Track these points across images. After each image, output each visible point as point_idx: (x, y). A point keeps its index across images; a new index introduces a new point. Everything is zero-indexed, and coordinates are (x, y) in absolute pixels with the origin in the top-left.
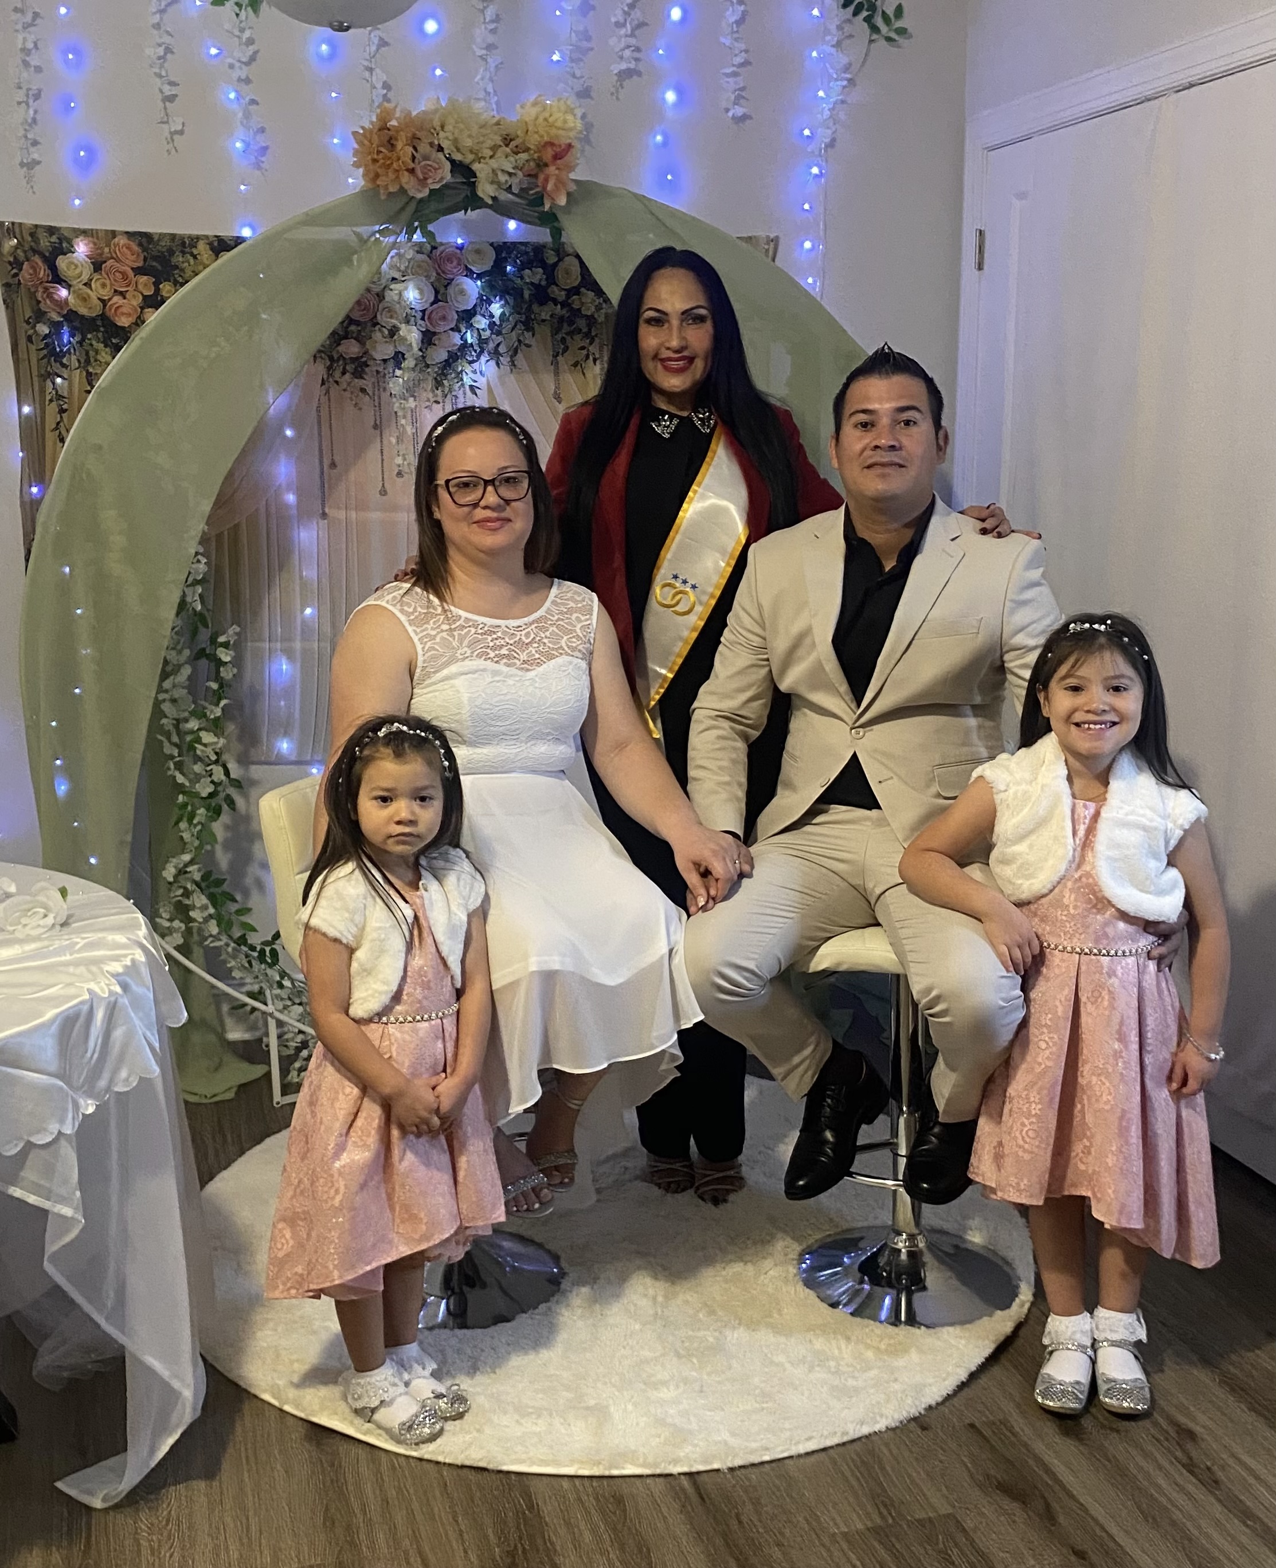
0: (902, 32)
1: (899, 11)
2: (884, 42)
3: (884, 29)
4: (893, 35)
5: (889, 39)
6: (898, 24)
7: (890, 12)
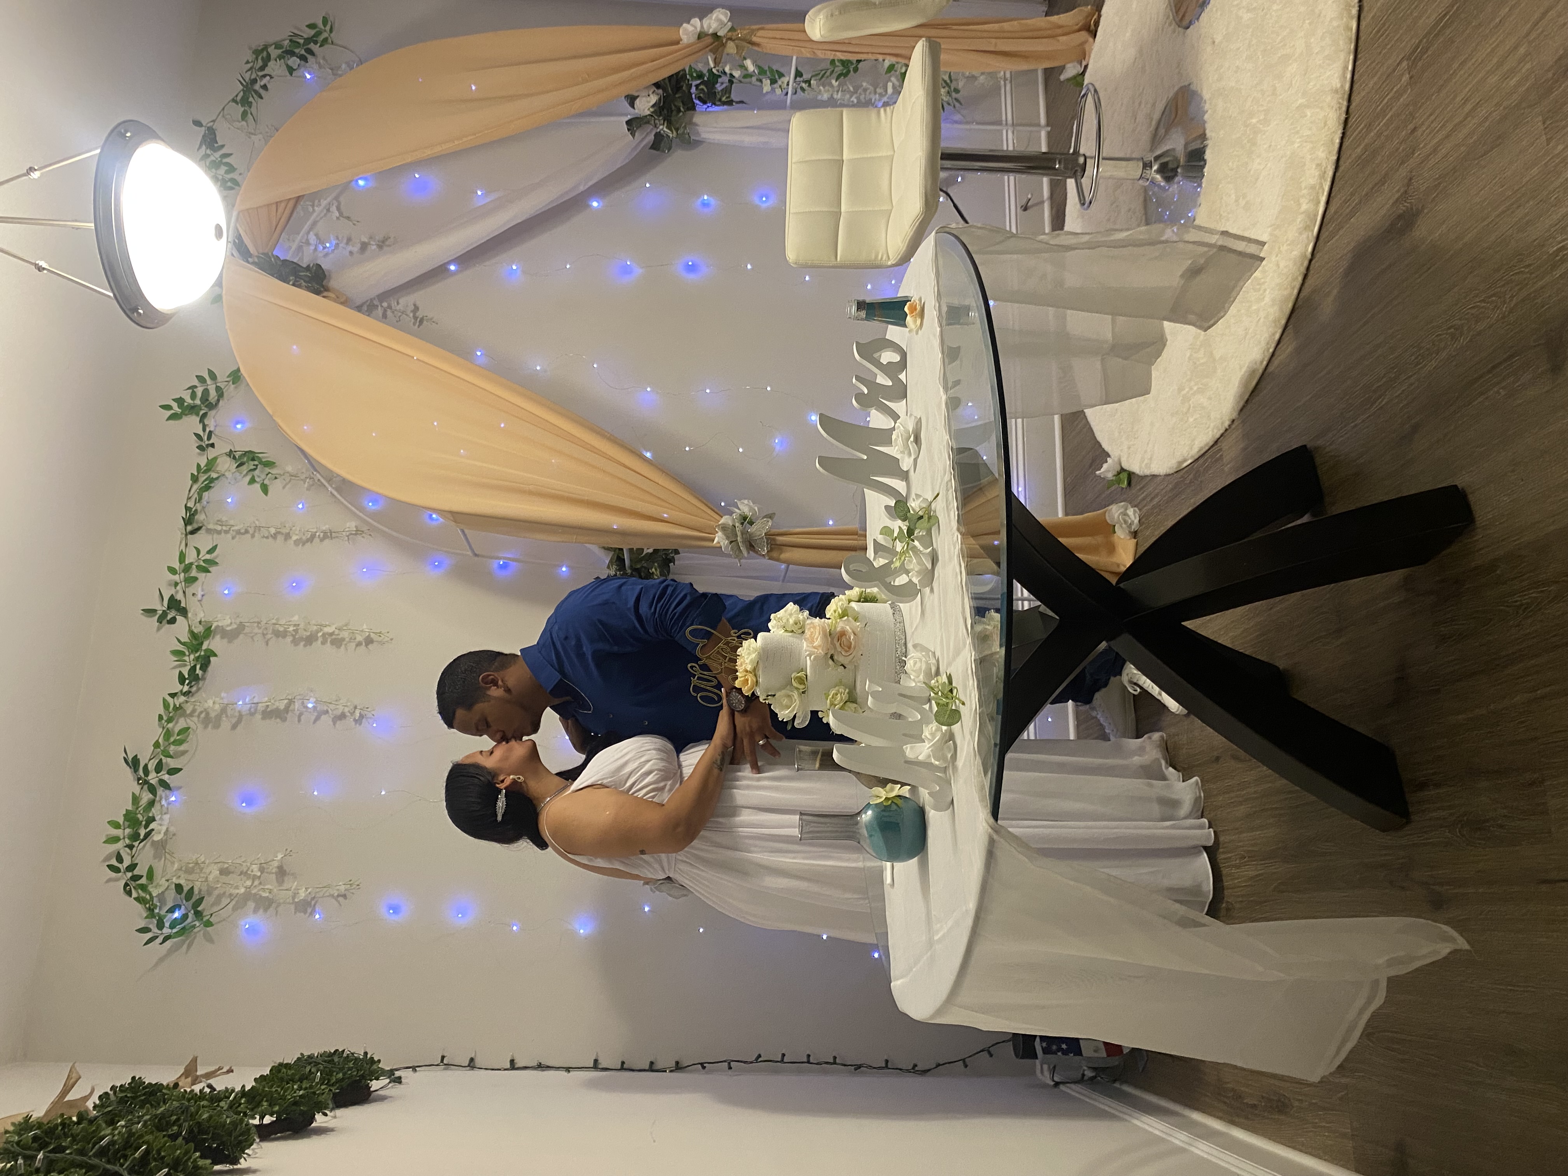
0: (325, 21)
1: (312, 26)
2: (332, 35)
3: (325, 35)
4: (328, 28)
5: (331, 31)
6: (321, 26)
7: (313, 31)
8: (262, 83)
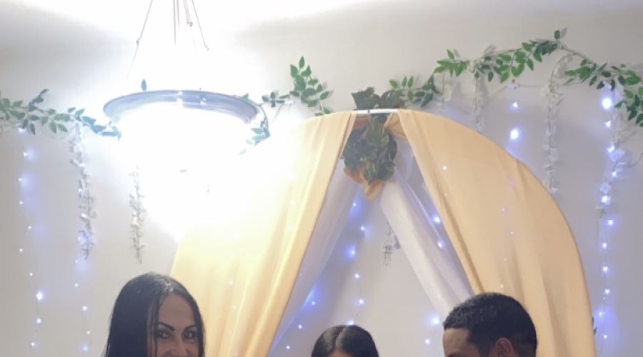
8: (604, 83)
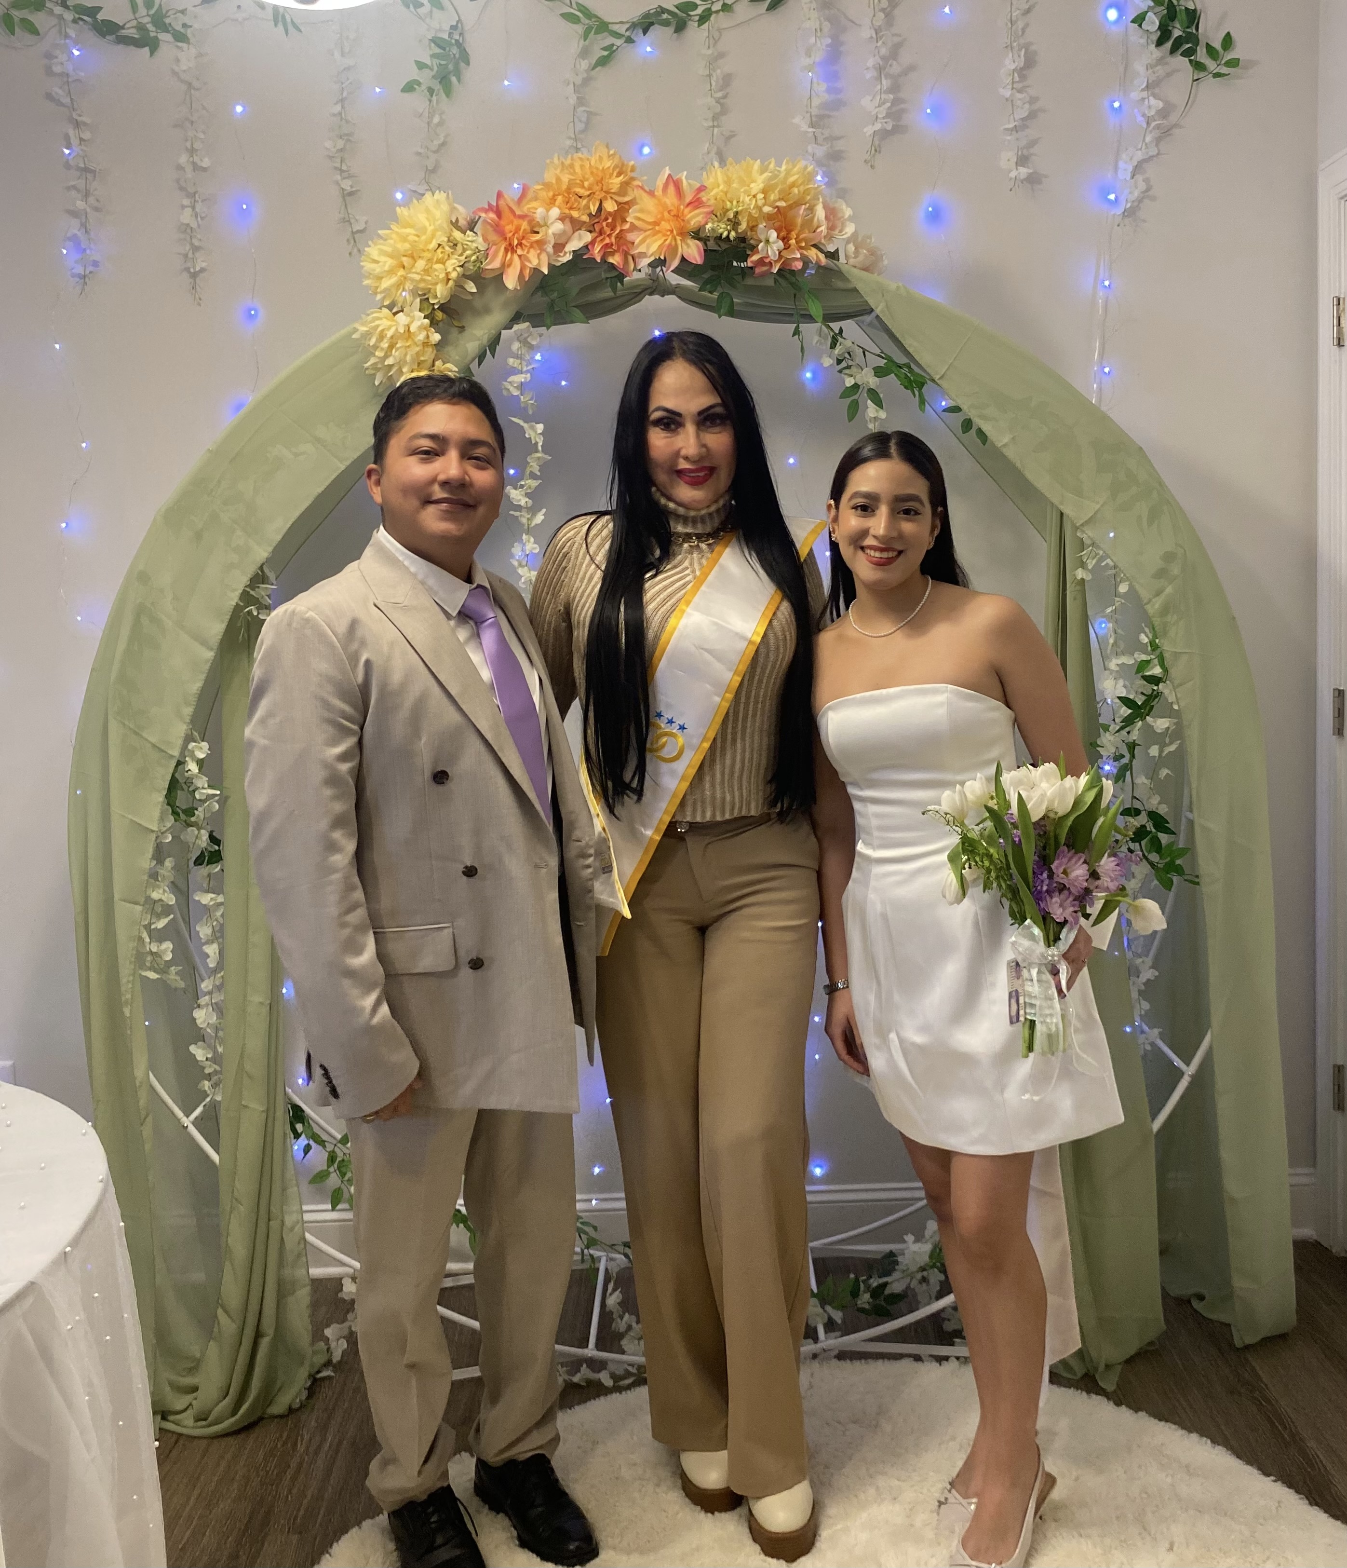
0: (1234, 63)
1: (1228, 41)
2: (1212, 79)
3: (1211, 65)
5: (1217, 75)
6: (1229, 56)
7: (1217, 45)
